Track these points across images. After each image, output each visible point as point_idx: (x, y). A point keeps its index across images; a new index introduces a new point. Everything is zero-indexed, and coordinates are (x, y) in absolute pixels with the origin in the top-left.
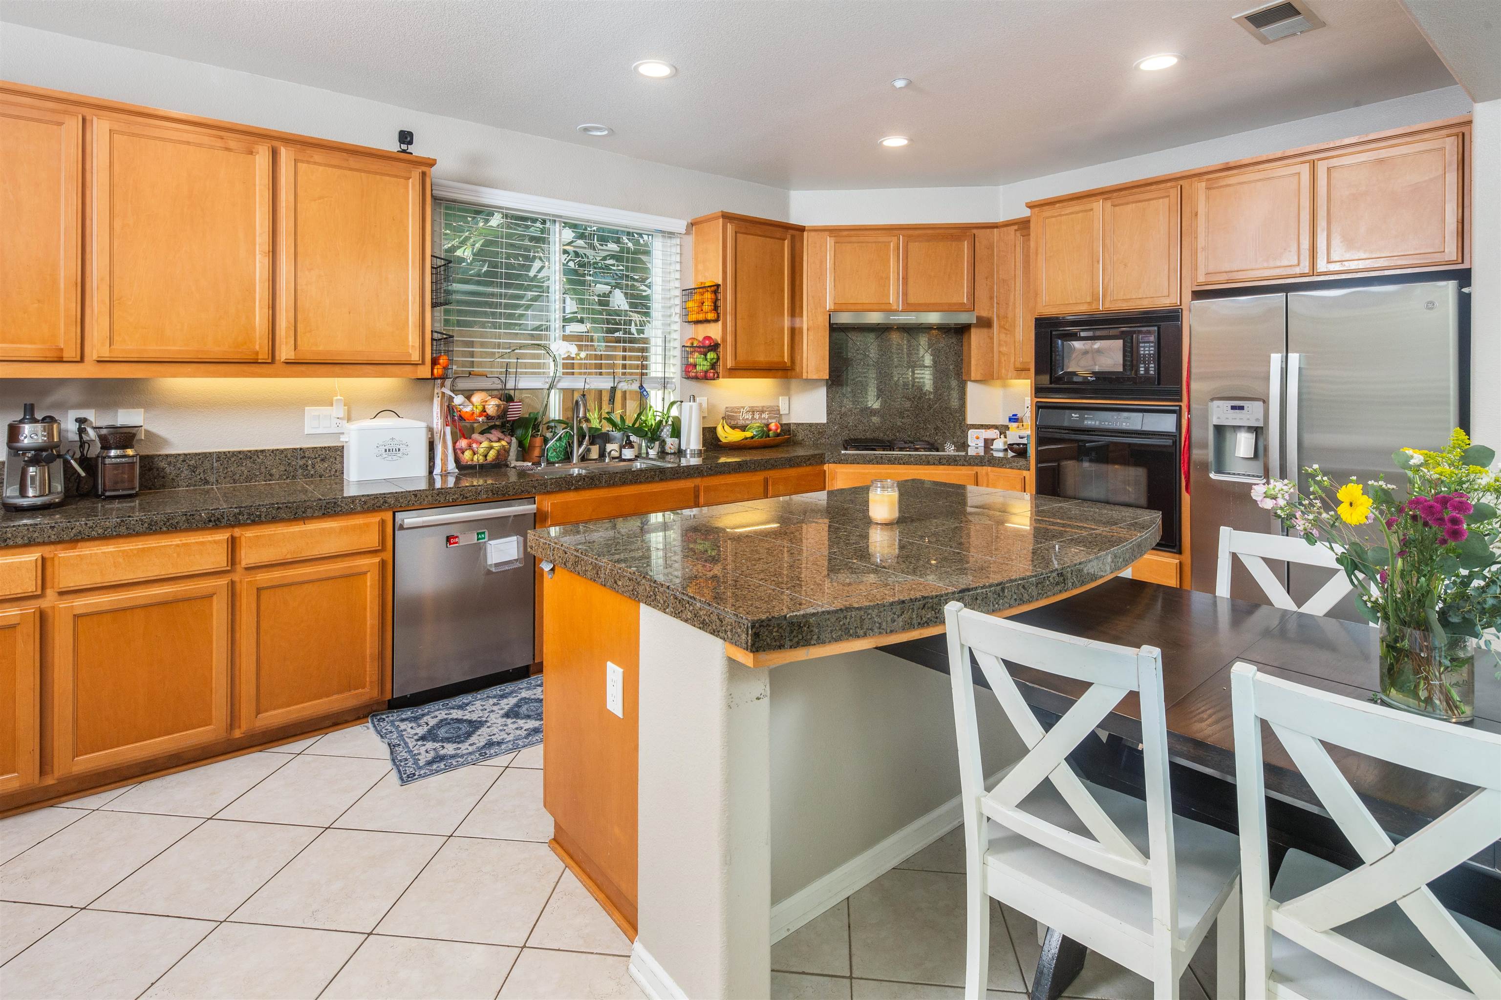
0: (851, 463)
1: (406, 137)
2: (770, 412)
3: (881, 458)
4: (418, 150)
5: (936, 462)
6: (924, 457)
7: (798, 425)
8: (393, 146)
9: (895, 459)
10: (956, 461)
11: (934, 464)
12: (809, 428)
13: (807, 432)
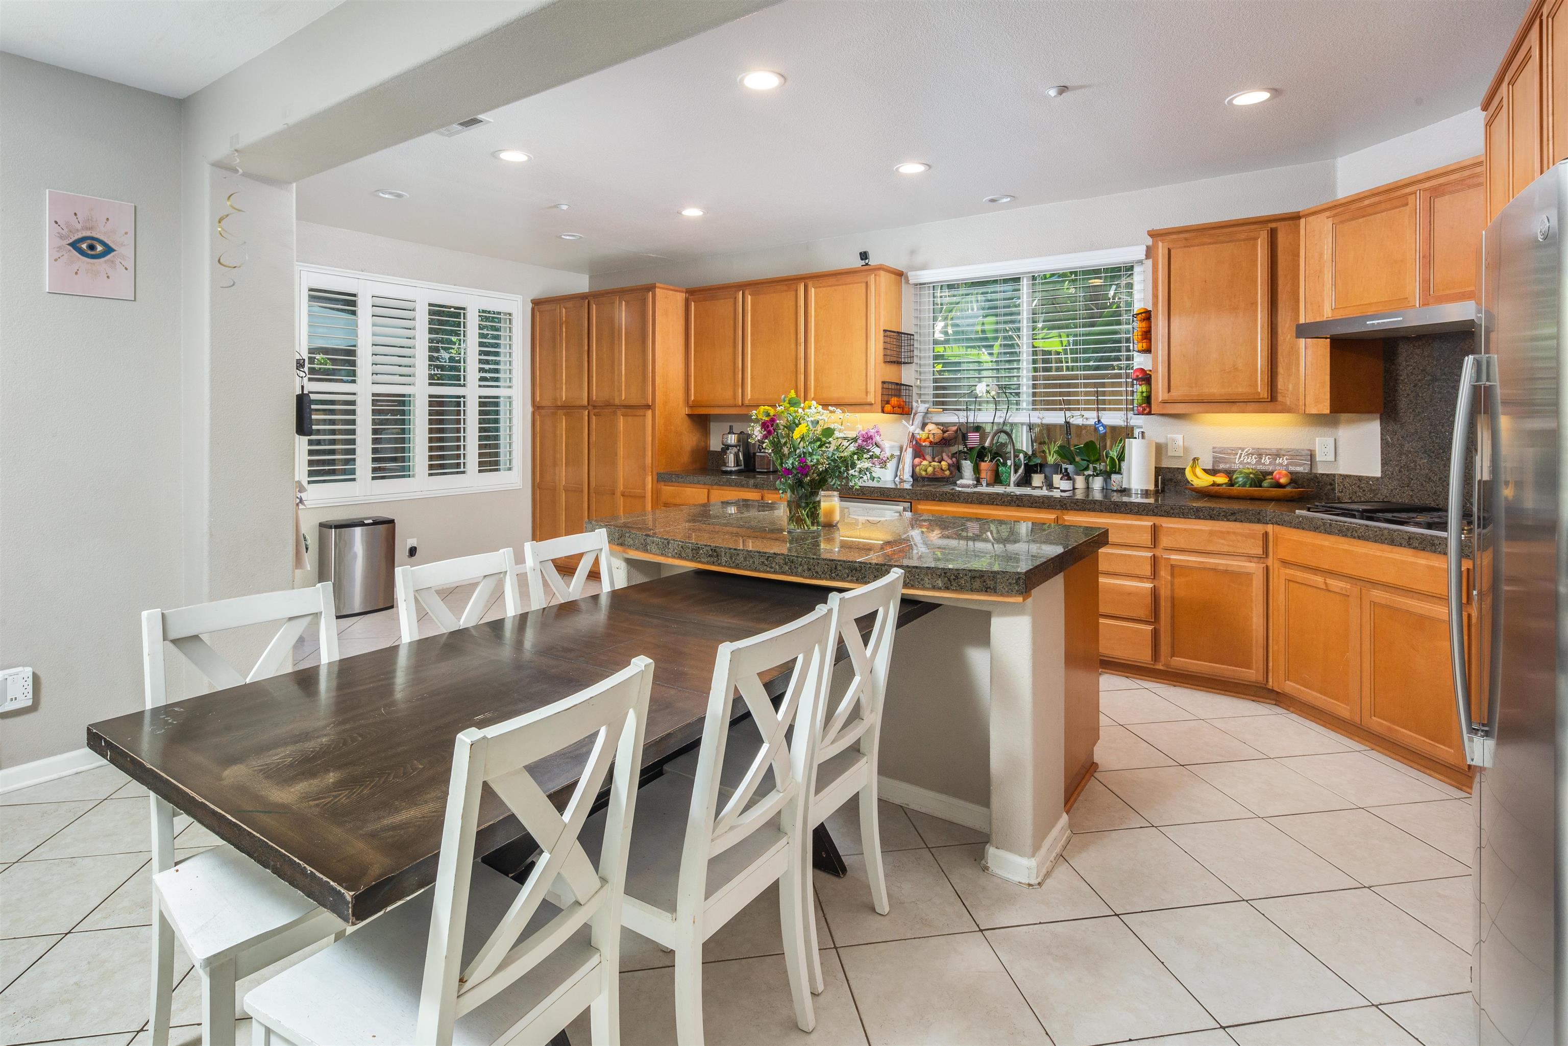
0: (1295, 528)
1: (864, 256)
2: (1293, 457)
3: (1330, 525)
4: (873, 261)
5: (1404, 543)
6: (1386, 532)
7: (1345, 477)
8: (859, 263)
9: (1348, 529)
10: (1433, 545)
11: (1401, 545)
12: (1358, 483)
13: (1355, 488)
